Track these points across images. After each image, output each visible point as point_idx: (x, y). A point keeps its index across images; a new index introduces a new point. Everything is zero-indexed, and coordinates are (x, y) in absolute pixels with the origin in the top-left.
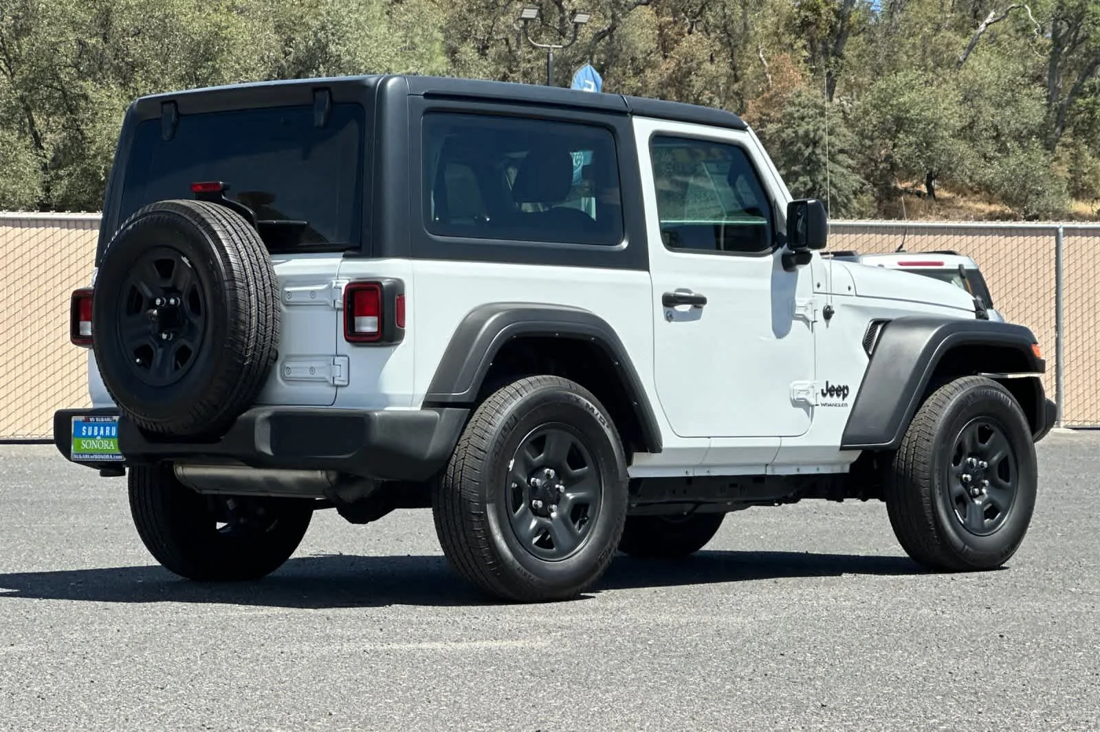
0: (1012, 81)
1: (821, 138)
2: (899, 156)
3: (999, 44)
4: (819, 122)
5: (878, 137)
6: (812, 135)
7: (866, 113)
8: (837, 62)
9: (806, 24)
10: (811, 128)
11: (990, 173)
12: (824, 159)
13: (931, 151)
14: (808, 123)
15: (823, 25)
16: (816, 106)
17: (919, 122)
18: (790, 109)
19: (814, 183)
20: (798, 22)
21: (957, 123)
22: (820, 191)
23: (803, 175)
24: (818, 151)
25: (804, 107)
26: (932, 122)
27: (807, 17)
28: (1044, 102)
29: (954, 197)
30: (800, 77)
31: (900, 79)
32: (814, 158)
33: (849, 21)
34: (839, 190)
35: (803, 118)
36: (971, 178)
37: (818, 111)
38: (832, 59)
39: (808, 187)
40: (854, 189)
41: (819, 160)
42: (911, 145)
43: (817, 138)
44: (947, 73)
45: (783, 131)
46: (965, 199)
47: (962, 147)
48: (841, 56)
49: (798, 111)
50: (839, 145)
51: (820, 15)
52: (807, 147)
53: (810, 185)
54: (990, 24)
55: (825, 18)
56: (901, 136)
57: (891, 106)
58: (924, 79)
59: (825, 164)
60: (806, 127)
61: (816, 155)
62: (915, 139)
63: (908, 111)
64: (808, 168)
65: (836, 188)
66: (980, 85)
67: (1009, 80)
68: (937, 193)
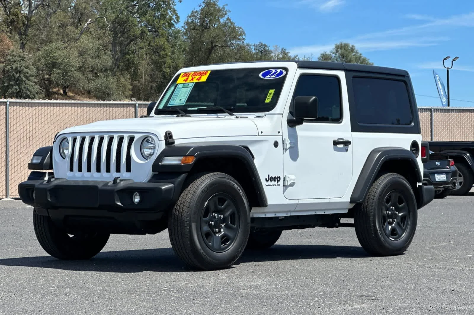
0: (98, 48)
1: (23, 70)
2: (54, 78)
3: (90, 33)
4: (22, 63)
5: (45, 70)
6: (19, 69)
7: (39, 60)
8: (26, 38)
9: (12, 21)
10: (18, 65)
11: (91, 86)
12: (24, 79)
13: (67, 76)
14: (17, 64)
15: (20, 22)
16: (20, 56)
17: (62, 64)
18: (9, 57)
19: (20, 88)
20: (9, 20)
21: (77, 65)
22: (22, 93)
23: (15, 86)
24: (22, 76)
25: (15, 57)
26: (68, 64)
27: (13, 18)
28: (111, 57)
29: (75, 96)
30: (11, 44)
31: (54, 45)
32: (20, 78)
33: (30, 20)
34: (31, 92)
35: (15, 61)
36: (83, 87)
37: (21, 59)
38: (24, 37)
39: (17, 91)
40: (37, 92)
41: (22, 80)
42: (59, 73)
43: (21, 70)
44: (72, 44)
45: (6, 67)
46: (79, 96)
47: (80, 75)
48: (27, 35)
49: (13, 58)
50: (30, 73)
51: (18, 17)
52: (17, 74)
53: (18, 90)
54: (89, 24)
55: (21, 19)
56: (55, 70)
57: (50, 57)
58: (63, 46)
59: (25, 81)
60: (16, 65)
61: (21, 77)
62: (60, 71)
63: (57, 59)
64: (17, 83)
65: (30, 91)
66: (86, 49)
67: (97, 47)
68: (68, 94)
